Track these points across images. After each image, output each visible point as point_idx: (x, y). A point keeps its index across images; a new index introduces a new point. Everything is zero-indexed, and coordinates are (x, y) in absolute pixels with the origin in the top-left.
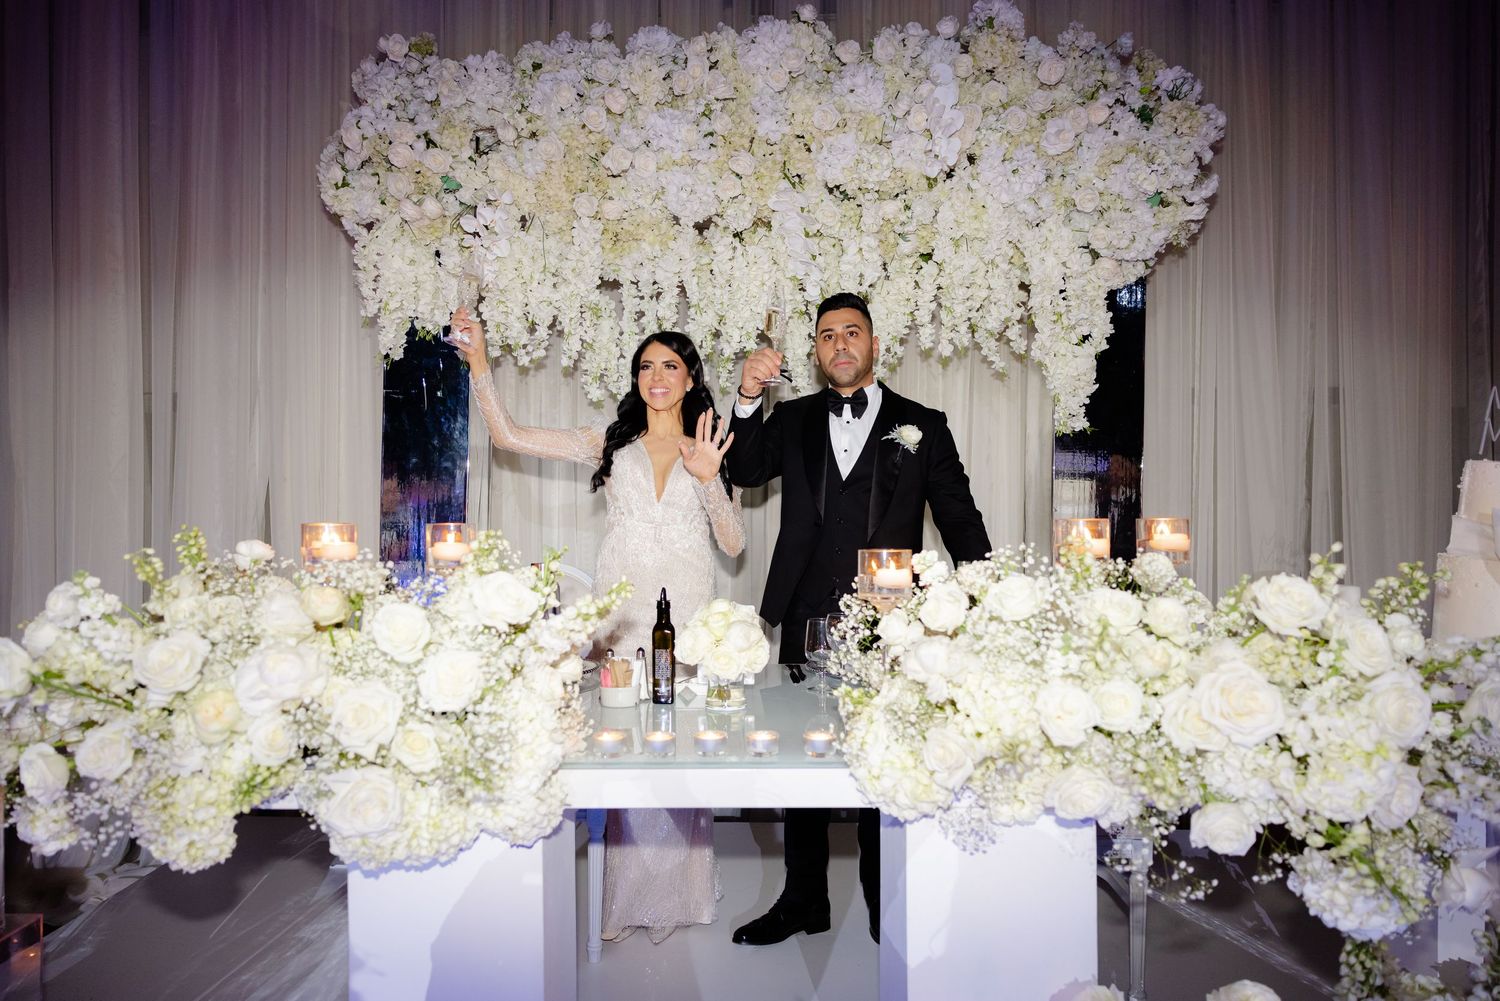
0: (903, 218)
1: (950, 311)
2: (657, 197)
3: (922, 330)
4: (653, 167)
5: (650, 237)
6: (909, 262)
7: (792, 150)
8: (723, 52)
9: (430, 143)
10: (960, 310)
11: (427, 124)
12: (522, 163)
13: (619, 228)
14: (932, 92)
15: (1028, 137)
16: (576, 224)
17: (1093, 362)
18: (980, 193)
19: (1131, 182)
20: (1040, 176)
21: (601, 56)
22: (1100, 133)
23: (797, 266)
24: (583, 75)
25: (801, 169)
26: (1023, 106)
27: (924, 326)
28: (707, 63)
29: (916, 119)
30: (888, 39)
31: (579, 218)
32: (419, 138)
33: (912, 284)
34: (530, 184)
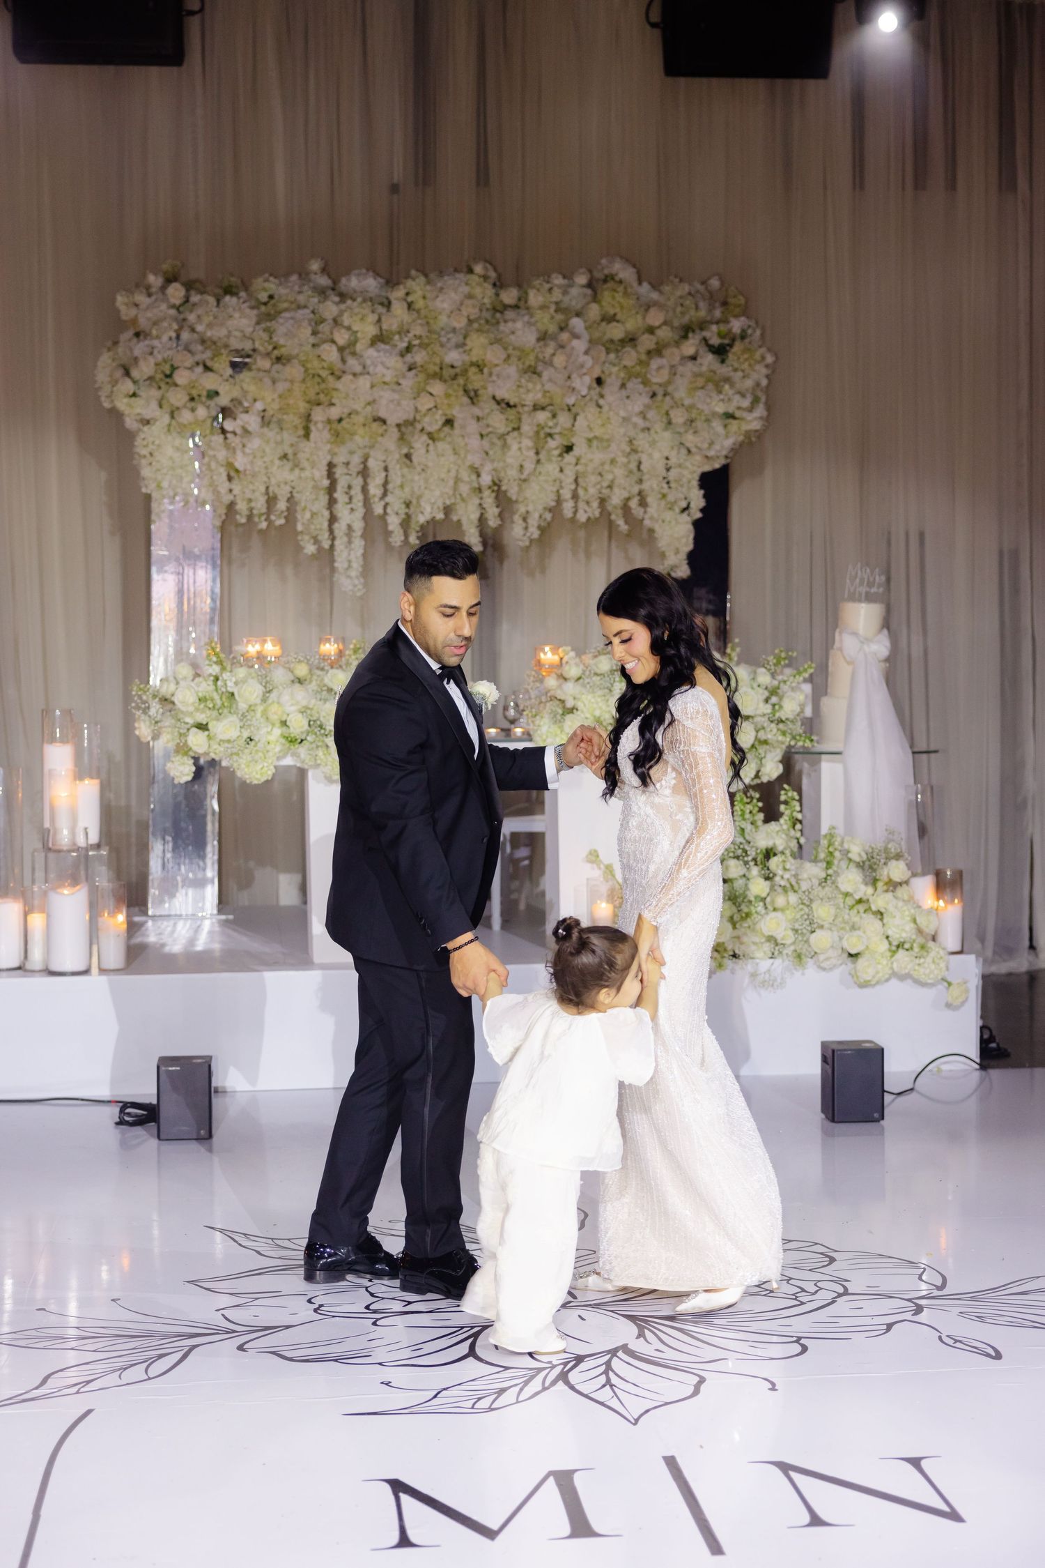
0: (551, 424)
1: (586, 490)
2: (369, 404)
3: (564, 505)
4: (368, 385)
5: (361, 431)
6: (556, 452)
7: (470, 374)
8: (415, 297)
9: (207, 368)
10: (592, 491)
11: (203, 353)
12: (274, 382)
13: (339, 427)
14: (570, 341)
15: (638, 368)
16: (313, 428)
17: (691, 527)
18: (606, 408)
19: (708, 404)
20: (647, 400)
21: (322, 292)
22: (690, 364)
23: (474, 459)
24: (313, 312)
25: (477, 385)
26: (635, 346)
27: (566, 501)
28: (405, 306)
29: (559, 360)
30: (538, 290)
31: (316, 423)
32: (198, 364)
33: (558, 469)
34: (276, 396)
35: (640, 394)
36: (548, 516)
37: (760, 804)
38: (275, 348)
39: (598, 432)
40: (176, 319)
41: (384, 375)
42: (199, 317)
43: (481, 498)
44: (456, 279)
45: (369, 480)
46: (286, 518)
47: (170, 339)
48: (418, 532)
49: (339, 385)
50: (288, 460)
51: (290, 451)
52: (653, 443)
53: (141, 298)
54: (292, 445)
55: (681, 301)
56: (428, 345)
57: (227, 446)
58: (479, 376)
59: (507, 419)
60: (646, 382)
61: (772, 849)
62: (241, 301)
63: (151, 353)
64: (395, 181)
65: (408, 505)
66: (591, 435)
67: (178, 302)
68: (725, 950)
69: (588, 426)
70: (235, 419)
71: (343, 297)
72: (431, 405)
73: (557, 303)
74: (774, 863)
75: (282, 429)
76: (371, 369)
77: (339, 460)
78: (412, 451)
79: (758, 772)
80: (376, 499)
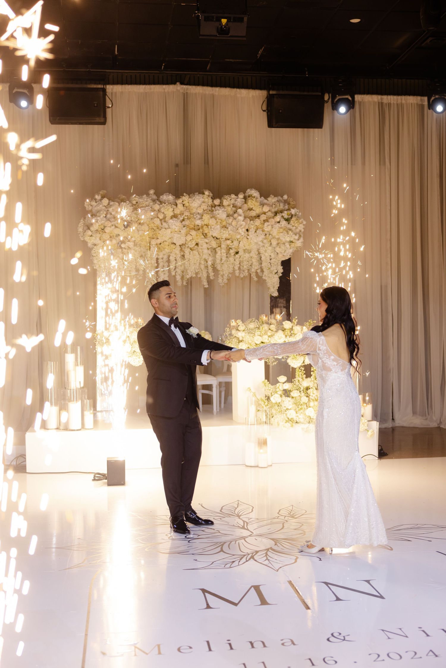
0: (231, 244)
1: (243, 267)
2: (170, 238)
3: (236, 272)
4: (170, 232)
5: (167, 247)
6: (233, 254)
7: (204, 228)
8: (185, 202)
9: (116, 227)
10: (245, 267)
11: (114, 221)
12: (138, 231)
13: (160, 246)
14: (238, 216)
15: (260, 226)
16: (151, 247)
17: (279, 279)
18: (250, 239)
19: (284, 238)
20: (263, 236)
21: (154, 201)
22: (278, 224)
23: (205, 256)
24: (151, 208)
25: (206, 232)
26: (259, 218)
27: (236, 270)
28: (182, 205)
29: (234, 223)
30: (227, 200)
31: (152, 245)
32: (113, 225)
33: (234, 260)
34: (139, 236)
35: (261, 235)
36: (230, 275)
37: (304, 372)
38: (138, 220)
39: (247, 247)
40: (105, 211)
41: (175, 229)
42: (113, 209)
43: (208, 270)
44: (199, 196)
45: (170, 264)
46: (142, 276)
47: (103, 217)
48: (186, 281)
49: (160, 232)
50: (143, 257)
51: (143, 254)
52: (266, 251)
53: (94, 203)
54: (144, 252)
55: (274, 203)
56: (190, 218)
57: (123, 253)
58: (207, 229)
59: (217, 243)
60: (263, 231)
61: (308, 387)
62: (127, 204)
63: (97, 222)
64: (177, 163)
65: (183, 272)
66: (245, 248)
67: (106, 205)
68: (293, 420)
69: (244, 245)
70: (125, 244)
71: (161, 203)
72: (192, 238)
73: (233, 204)
74: (309, 391)
75: (141, 247)
76: (171, 227)
77: (160, 257)
78: (185, 254)
79: (304, 361)
80: (173, 270)
